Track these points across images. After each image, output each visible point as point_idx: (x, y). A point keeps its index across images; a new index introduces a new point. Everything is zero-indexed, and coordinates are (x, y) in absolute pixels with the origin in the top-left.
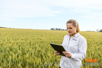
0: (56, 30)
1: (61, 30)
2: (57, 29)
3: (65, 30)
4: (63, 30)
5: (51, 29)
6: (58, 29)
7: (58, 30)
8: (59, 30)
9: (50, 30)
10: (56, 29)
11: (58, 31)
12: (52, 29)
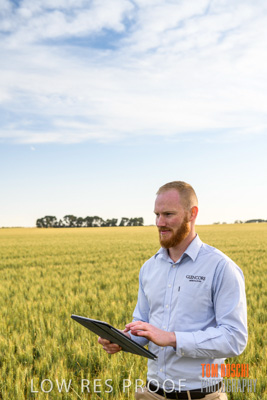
0: (71, 225)
1: (98, 223)
2: (75, 222)
3: (122, 225)
4: (112, 223)
5: (41, 223)
6: (80, 221)
7: (84, 224)
8: (90, 225)
9: (35, 225)
10: (66, 223)
11: (84, 230)
12: (46, 222)
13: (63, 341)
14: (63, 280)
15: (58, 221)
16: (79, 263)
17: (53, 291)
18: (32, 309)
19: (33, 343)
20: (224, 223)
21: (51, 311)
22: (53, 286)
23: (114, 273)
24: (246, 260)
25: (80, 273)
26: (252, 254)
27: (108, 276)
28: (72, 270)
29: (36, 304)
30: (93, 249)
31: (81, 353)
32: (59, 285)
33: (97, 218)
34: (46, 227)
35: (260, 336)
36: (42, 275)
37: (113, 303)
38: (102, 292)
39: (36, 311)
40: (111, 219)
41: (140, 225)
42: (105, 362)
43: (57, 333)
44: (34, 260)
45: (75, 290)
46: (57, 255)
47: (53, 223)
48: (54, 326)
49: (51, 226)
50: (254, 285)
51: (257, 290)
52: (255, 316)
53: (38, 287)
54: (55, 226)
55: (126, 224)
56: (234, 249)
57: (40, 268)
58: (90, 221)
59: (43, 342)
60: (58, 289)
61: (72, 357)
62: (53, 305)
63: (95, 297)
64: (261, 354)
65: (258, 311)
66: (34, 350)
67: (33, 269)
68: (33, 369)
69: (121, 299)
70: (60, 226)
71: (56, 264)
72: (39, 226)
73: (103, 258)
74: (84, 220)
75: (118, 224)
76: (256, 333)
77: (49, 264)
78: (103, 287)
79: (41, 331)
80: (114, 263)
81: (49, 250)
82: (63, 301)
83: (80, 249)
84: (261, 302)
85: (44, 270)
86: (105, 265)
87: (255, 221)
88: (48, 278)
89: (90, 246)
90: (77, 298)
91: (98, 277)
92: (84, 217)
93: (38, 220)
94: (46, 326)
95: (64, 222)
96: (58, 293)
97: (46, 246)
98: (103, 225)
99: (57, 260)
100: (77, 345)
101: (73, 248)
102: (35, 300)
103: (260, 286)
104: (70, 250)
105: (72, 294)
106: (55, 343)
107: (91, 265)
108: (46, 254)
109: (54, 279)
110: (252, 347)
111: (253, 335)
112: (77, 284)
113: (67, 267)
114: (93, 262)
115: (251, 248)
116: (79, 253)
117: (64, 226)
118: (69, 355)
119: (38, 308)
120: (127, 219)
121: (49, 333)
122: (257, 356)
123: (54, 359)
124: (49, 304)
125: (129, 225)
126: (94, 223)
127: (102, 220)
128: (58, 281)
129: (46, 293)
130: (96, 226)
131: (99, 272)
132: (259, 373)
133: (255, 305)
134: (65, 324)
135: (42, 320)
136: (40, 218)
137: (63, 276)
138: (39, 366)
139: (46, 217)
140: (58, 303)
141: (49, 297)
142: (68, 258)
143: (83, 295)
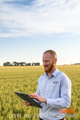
0: (15, 65)
1: (25, 64)
2: (17, 64)
3: (32, 65)
4: (29, 64)
5: (5, 65)
6: (18, 64)
7: (20, 65)
8: (22, 65)
9: (3, 65)
11: (20, 67)
12: (7, 64)
13: (12, 104)
14: (12, 84)
15: (11, 64)
16: (18, 78)
17: (9, 87)
18: (2, 94)
19: (2, 105)
20: (67, 65)
21: (8, 94)
22: (9, 86)
23: (29, 81)
24: (74, 77)
25: (18, 81)
26: (76, 75)
27: (27, 82)
28: (15, 81)
29: (3, 92)
30: (23, 73)
31: (18, 108)
32: (11, 86)
33: (24, 63)
34: (7, 66)
35: (78, 102)
36: (5, 82)
37: (29, 92)
38: (25, 88)
39: (3, 94)
40: (29, 63)
41: (39, 65)
42: (26, 111)
43: (10, 102)
44: (2, 77)
45: (16, 87)
46: (10, 75)
47: (9, 64)
48: (9, 99)
49: (8, 66)
50: (77, 85)
51: (78, 87)
52: (77, 96)
53: (4, 86)
54: (10, 66)
55: (34, 65)
56: (70, 73)
57: (4, 80)
58: (22, 64)
59: (5, 105)
60: (10, 87)
61: (15, 110)
62: (9, 92)
63: (23, 89)
64: (79, 109)
65: (78, 94)
66: (2, 107)
67: (2, 80)
68: (2, 114)
69: (32, 90)
70: (11, 66)
71: (10, 78)
72: (4, 65)
73: (26, 76)
74: (20, 64)
75: (31, 65)
76: (77, 101)
77: (7, 78)
78: (26, 86)
79: (4, 101)
80: (30, 78)
81: (7, 74)
82: (12, 91)
83: (18, 73)
84: (79, 91)
85: (6, 81)
86: (27, 79)
87: (77, 64)
88: (7, 83)
89: (21, 72)
90: (17, 90)
91: (24, 83)
92: (20, 63)
93: (4, 64)
94: (6, 99)
95: (13, 64)
96: (10, 88)
97: (7, 72)
98: (26, 65)
99: (10, 77)
100: (17, 106)
101: (16, 73)
102: (2, 90)
103: (79, 86)
104: (15, 73)
105: (15, 88)
106: (9, 105)
107: (22, 79)
108: (7, 75)
109: (9, 83)
110: (76, 106)
111: (76, 102)
112: (17, 85)
113: (14, 79)
114: (22, 78)
115: (76, 73)
116: (18, 75)
117: (13, 66)
118: (14, 109)
119: (4, 93)
120: (34, 63)
121: (7, 102)
122: (77, 109)
123: (9, 111)
124: (7, 92)
125: (35, 65)
126: (23, 64)
127: (26, 64)
128: (10, 84)
129: (6, 88)
130: (24, 65)
131: (24, 81)
132: (78, 115)
133: (77, 92)
134: (13, 99)
135: (5, 97)
136: (5, 63)
137: (12, 82)
138: (4, 113)
139: (7, 62)
140: (10, 92)
141: (7, 89)
142: (14, 76)
143: (19, 89)
